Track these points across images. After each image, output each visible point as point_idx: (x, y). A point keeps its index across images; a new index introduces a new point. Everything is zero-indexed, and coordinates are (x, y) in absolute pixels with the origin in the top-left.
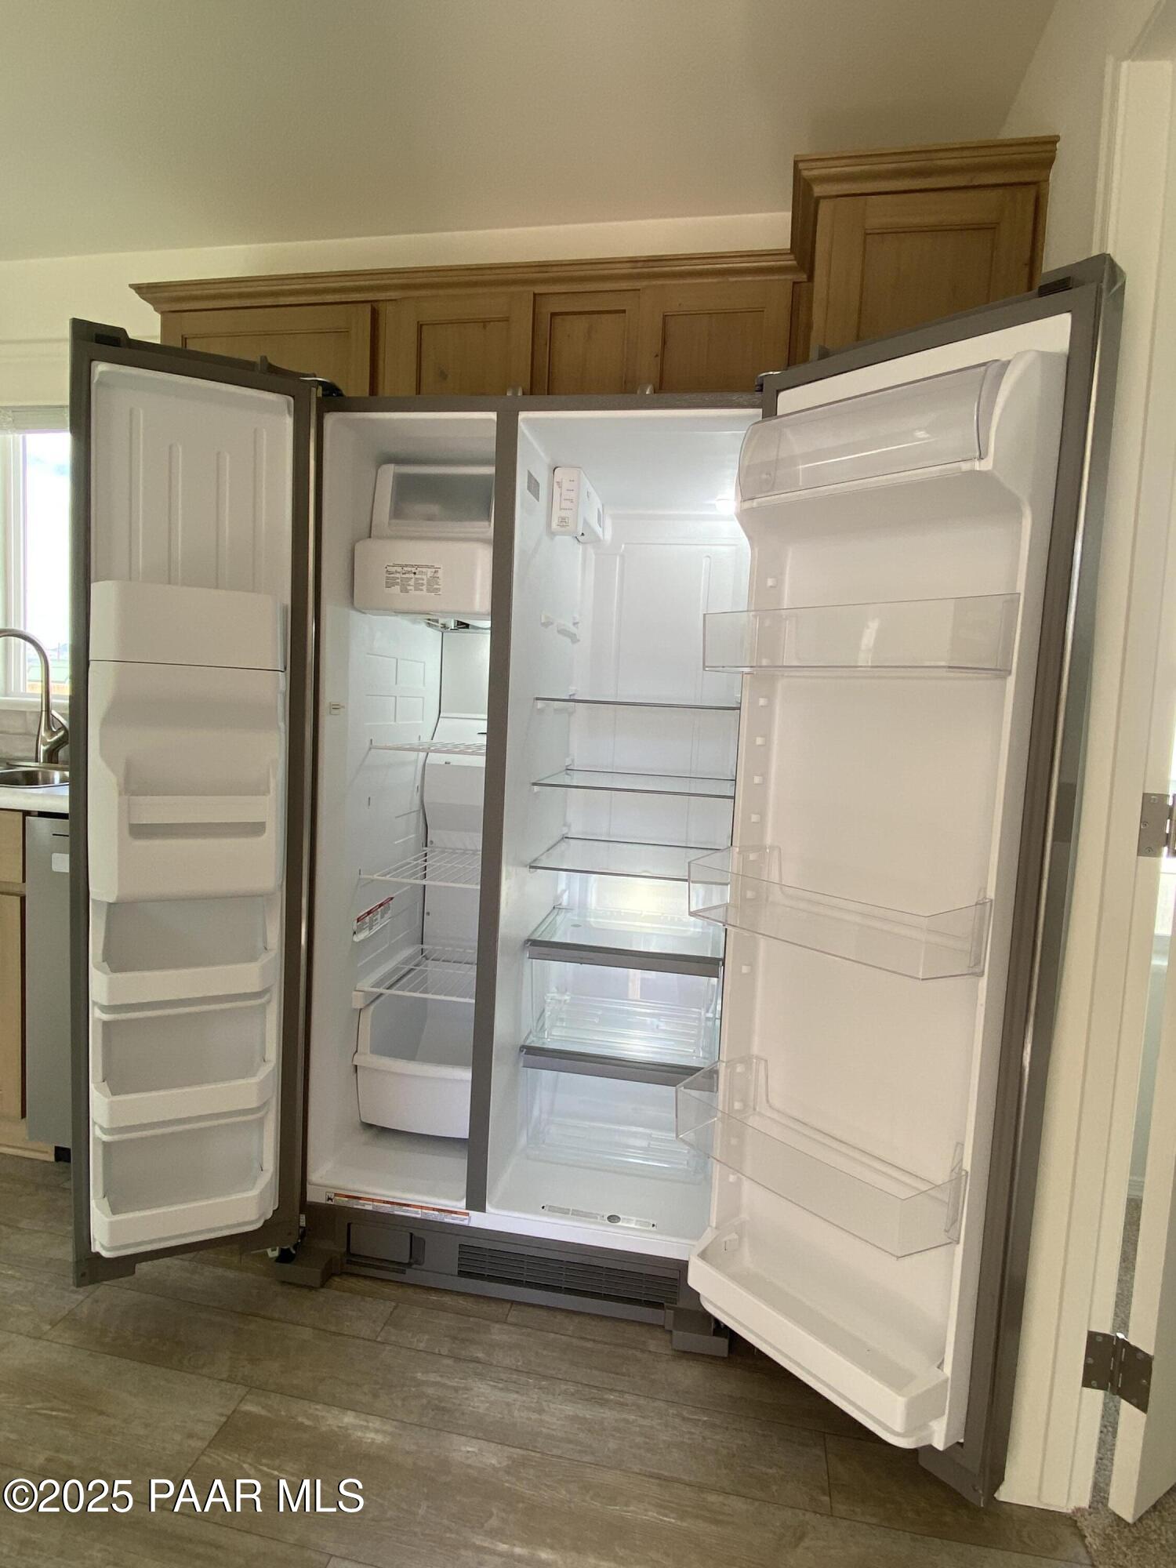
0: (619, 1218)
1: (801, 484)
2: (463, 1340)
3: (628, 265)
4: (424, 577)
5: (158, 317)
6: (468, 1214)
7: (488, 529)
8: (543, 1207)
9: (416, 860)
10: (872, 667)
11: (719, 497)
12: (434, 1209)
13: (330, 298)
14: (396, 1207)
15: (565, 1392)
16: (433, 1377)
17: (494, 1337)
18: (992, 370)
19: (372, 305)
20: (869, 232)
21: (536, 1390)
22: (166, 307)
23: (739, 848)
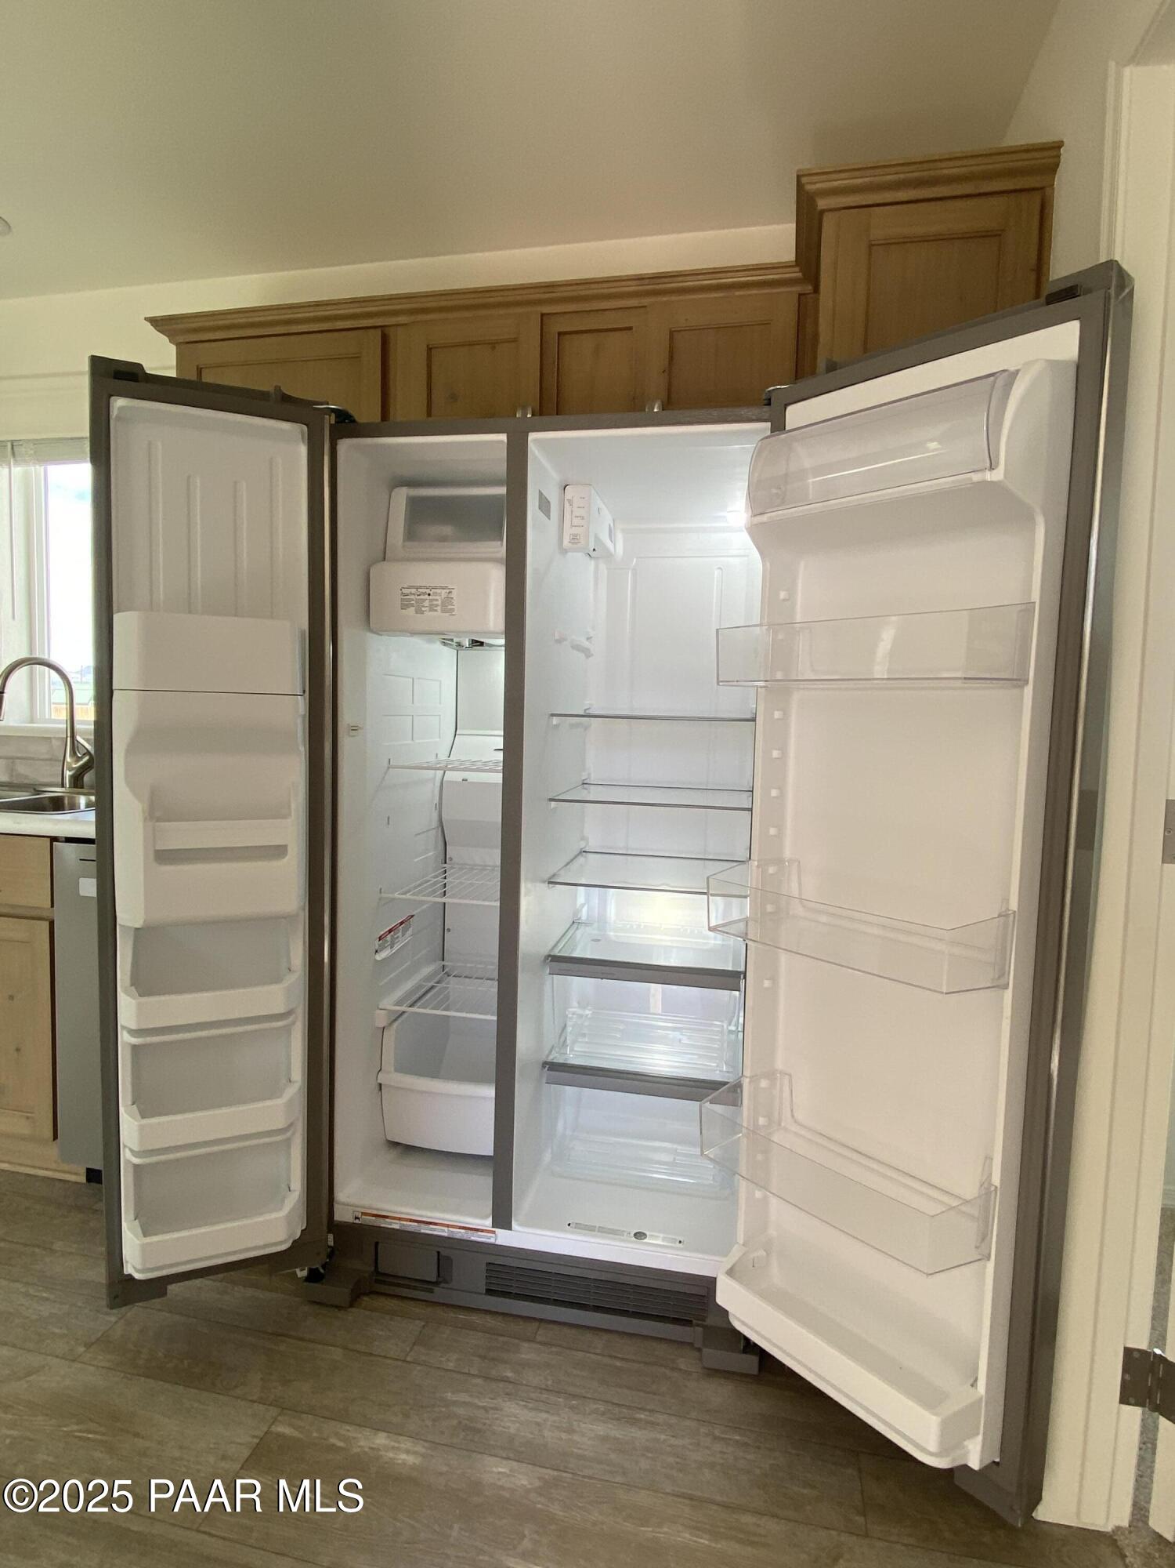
0: (645, 1235)
1: (811, 497)
2: (493, 1359)
3: (634, 283)
4: (438, 597)
5: (173, 348)
6: (494, 1232)
7: (500, 549)
8: (569, 1225)
9: (436, 876)
10: (888, 679)
11: (729, 509)
12: (460, 1228)
13: (340, 325)
14: (423, 1225)
15: (595, 1411)
16: (463, 1397)
17: (523, 1356)
18: (1000, 382)
19: (382, 332)
20: (873, 243)
21: (567, 1410)
22: (181, 339)
23: (758, 861)
